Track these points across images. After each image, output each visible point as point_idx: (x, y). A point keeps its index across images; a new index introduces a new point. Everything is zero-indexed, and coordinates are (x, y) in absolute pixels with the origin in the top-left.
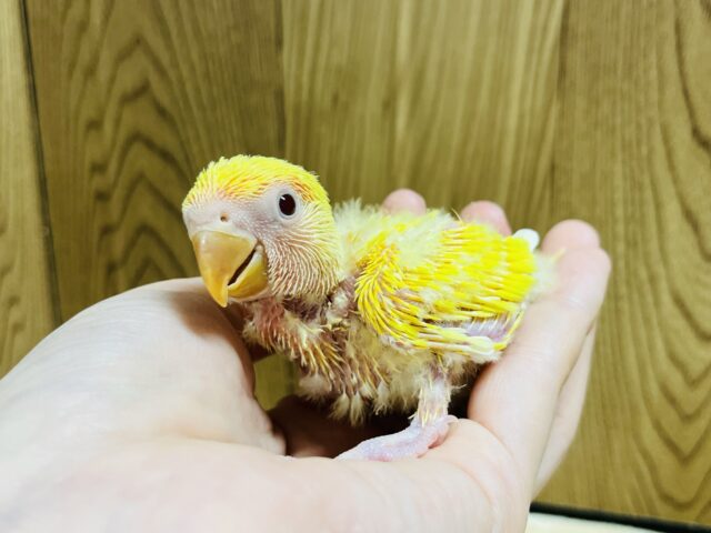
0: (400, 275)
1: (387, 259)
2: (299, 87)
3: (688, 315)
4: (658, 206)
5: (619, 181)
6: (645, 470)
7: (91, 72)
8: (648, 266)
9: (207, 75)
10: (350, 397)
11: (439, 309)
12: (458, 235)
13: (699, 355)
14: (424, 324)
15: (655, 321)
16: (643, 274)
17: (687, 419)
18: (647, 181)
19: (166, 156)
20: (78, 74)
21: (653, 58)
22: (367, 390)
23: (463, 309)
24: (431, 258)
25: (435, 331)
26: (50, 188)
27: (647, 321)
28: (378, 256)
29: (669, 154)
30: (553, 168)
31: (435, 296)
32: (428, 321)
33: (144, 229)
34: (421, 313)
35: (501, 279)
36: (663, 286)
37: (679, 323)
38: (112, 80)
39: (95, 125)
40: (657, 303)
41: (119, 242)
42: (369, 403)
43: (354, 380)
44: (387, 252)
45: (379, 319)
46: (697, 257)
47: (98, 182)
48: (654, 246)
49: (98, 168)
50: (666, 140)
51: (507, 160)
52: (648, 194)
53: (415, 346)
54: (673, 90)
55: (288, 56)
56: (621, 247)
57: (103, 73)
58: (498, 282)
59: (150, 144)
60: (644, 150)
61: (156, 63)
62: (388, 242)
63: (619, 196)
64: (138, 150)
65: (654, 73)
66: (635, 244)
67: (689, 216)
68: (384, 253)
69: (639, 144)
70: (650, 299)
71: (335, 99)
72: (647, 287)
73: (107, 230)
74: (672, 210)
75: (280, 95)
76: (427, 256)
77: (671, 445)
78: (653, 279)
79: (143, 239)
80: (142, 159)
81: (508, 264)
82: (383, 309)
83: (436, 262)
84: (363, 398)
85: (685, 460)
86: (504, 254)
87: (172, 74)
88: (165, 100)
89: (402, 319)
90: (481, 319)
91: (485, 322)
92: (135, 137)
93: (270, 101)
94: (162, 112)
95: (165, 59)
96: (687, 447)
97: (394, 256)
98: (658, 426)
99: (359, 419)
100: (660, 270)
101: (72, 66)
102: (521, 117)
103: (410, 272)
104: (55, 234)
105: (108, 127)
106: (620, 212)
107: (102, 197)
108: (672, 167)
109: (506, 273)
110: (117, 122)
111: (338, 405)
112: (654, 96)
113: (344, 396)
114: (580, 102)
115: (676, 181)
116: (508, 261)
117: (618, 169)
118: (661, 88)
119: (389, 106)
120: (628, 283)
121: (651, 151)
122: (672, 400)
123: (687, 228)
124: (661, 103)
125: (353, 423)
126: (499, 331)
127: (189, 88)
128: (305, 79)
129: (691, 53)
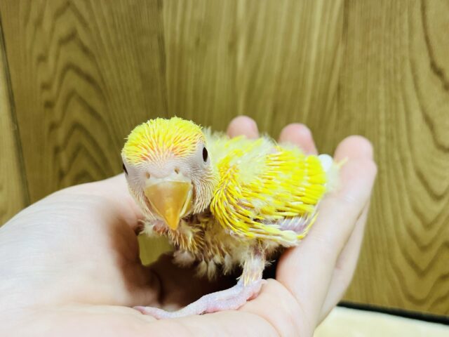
0: (239, 189)
1: (230, 177)
2: (173, 33)
3: (425, 184)
4: (408, 113)
5: (382, 96)
6: (396, 279)
7: (39, 23)
8: (400, 152)
9: (114, 26)
10: (207, 263)
11: (264, 212)
12: (277, 158)
13: (433, 209)
14: (254, 222)
15: (404, 187)
16: (397, 157)
17: (424, 249)
18: (400, 97)
19: (89, 79)
20: (30, 26)
21: (406, 16)
22: (218, 259)
23: (279, 211)
24: (260, 176)
25: (261, 227)
26: (16, 99)
27: (399, 187)
28: (224, 174)
29: (416, 79)
30: (339, 88)
31: (262, 204)
32: (255, 220)
33: (76, 126)
34: (252, 215)
35: (304, 189)
36: (410, 165)
37: (419, 188)
38: (53, 29)
39: (42, 59)
40: (406, 175)
41: (61, 134)
42: (220, 267)
43: (210, 254)
44: (230, 171)
45: (225, 219)
46: (432, 146)
47: (46, 95)
48: (404, 140)
49: (46, 86)
50: (414, 70)
51: (310, 81)
52: (401, 106)
53: (246, 236)
54: (419, 38)
55: (166, 13)
56: (383, 140)
57: (47, 24)
58: (303, 191)
59: (78, 71)
60: (399, 77)
61: (81, 18)
62: (231, 164)
63: (382, 107)
64: (70, 75)
65: (406, 26)
66: (392, 138)
67: (428, 120)
68: (228, 172)
69: (395, 72)
70: (401, 172)
71: (198, 42)
72: (399, 166)
73: (53, 127)
74: (417, 116)
75: (161, 39)
76: (256, 174)
77: (413, 264)
78: (403, 161)
79: (76, 132)
80: (73, 81)
81: (308, 178)
82: (227, 212)
83: (263, 178)
84: (216, 264)
85: (422, 274)
86: (307, 171)
87: (91, 26)
88: (87, 42)
89: (239, 219)
90: (291, 217)
91: (293, 219)
92: (69, 67)
93: (155, 42)
94: (85, 50)
95: (86, 15)
96: (423, 265)
97: (235, 175)
98: (405, 253)
99: (214, 277)
100: (408, 154)
101: (26, 20)
102: (319, 54)
103: (246, 187)
104: (21, 128)
105: (51, 60)
106: (382, 116)
107: (49, 105)
108: (417, 87)
109: (308, 185)
110: (57, 57)
111: (199, 269)
112: (406, 41)
113: (203, 263)
114: (357, 45)
115: (419, 97)
116: (309, 176)
117: (382, 89)
118: (411, 36)
119: (232, 47)
120: (387, 162)
121: (403, 77)
122: (414, 237)
123: (426, 128)
124: (410, 46)
125: (210, 279)
126: (301, 226)
127: (102, 34)
128: (178, 28)
129: (431, 13)
